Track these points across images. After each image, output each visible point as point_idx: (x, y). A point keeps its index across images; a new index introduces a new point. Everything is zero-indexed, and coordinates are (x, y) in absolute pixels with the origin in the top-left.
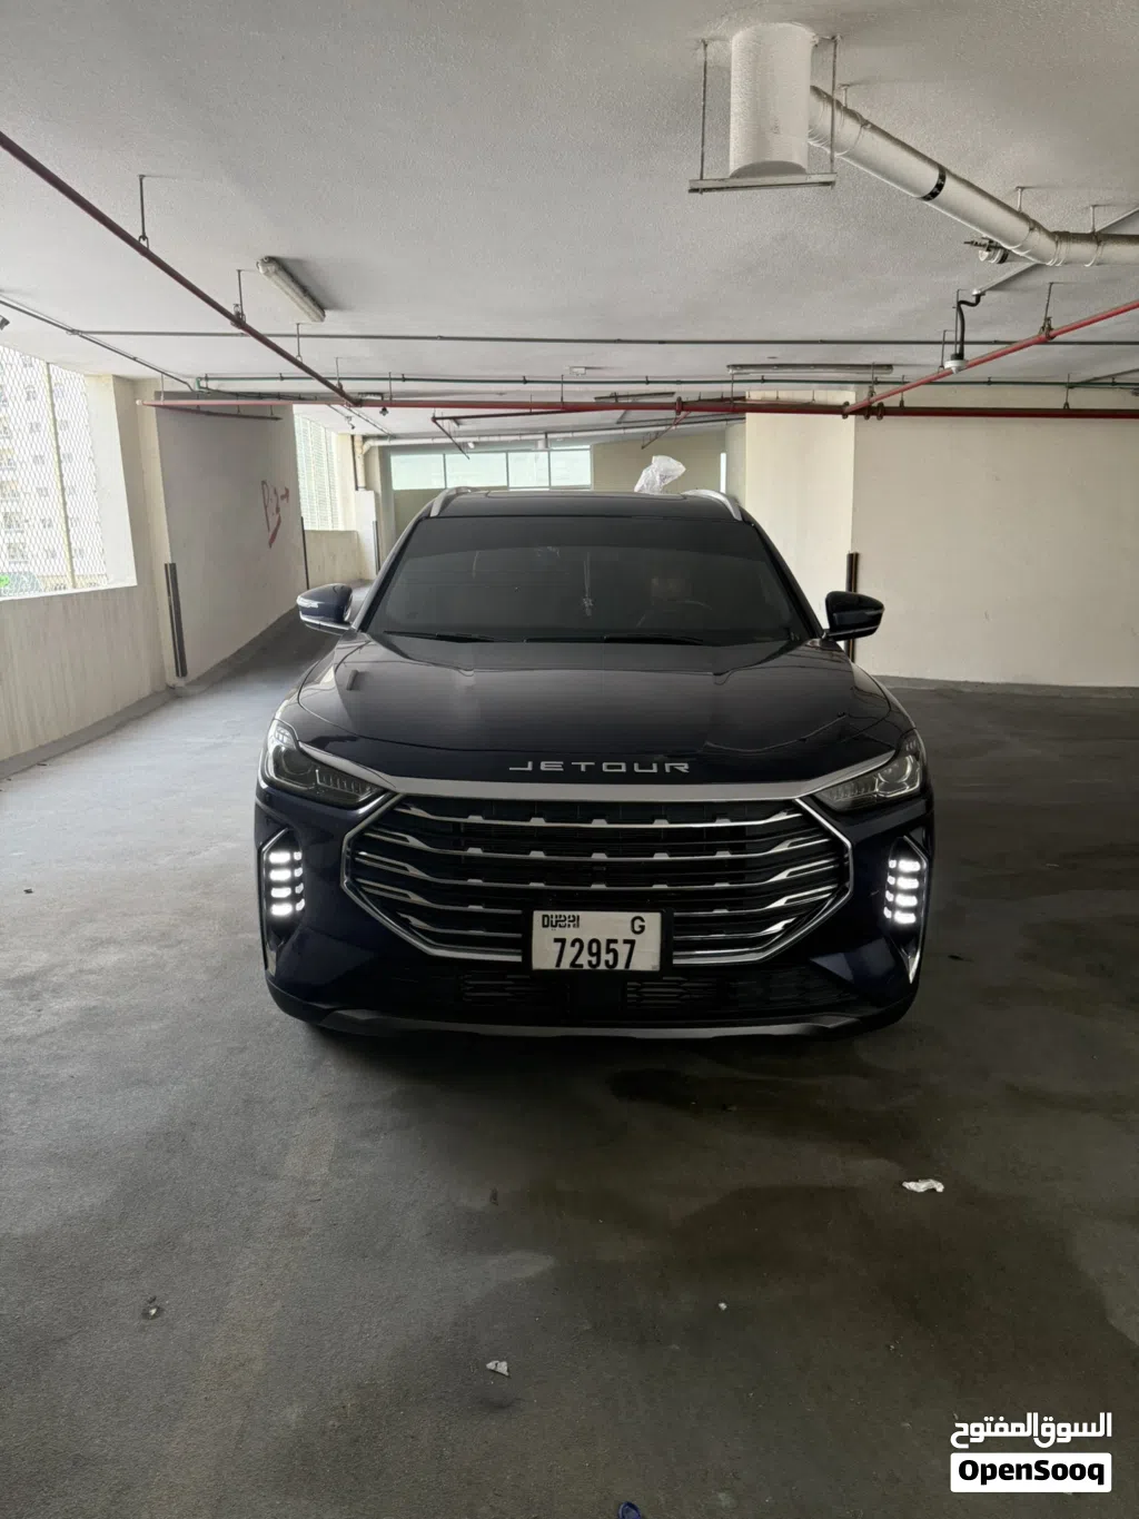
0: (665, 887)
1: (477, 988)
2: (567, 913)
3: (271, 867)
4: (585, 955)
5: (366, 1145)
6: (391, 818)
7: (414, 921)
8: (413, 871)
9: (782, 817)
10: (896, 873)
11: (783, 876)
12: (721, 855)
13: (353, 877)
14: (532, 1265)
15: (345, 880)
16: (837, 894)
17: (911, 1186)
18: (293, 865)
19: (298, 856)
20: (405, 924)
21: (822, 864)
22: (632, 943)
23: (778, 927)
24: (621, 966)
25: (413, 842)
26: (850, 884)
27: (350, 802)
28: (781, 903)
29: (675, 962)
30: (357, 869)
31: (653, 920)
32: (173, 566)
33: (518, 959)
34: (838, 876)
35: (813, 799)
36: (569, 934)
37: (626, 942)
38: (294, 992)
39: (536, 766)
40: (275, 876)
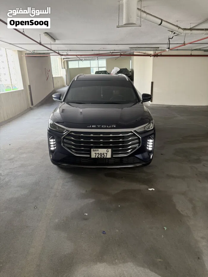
0: (112, 145)
1: (83, 160)
2: (97, 149)
3: (50, 142)
4: (99, 155)
5: (67, 184)
6: (69, 135)
7: (73, 150)
8: (73, 143)
9: (130, 134)
10: (149, 142)
11: (130, 143)
12: (120, 140)
13: (63, 144)
14: (92, 201)
15: (62, 144)
16: (139, 145)
17: (149, 189)
18: (54, 142)
19: (55, 140)
20: (72, 151)
21: (137, 141)
22: (107, 154)
23: (130, 151)
24: (105, 157)
25: (72, 138)
26: (141, 144)
27: (62, 132)
28: (130, 147)
29: (114, 156)
30: (64, 142)
31: (110, 150)
32: (30, 85)
33: (89, 156)
34: (139, 143)
35: (135, 131)
36: (97, 152)
37: (106, 153)
38: (55, 161)
39: (92, 126)
40: (51, 143)
